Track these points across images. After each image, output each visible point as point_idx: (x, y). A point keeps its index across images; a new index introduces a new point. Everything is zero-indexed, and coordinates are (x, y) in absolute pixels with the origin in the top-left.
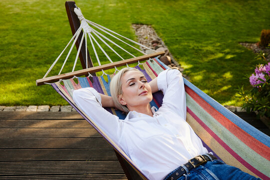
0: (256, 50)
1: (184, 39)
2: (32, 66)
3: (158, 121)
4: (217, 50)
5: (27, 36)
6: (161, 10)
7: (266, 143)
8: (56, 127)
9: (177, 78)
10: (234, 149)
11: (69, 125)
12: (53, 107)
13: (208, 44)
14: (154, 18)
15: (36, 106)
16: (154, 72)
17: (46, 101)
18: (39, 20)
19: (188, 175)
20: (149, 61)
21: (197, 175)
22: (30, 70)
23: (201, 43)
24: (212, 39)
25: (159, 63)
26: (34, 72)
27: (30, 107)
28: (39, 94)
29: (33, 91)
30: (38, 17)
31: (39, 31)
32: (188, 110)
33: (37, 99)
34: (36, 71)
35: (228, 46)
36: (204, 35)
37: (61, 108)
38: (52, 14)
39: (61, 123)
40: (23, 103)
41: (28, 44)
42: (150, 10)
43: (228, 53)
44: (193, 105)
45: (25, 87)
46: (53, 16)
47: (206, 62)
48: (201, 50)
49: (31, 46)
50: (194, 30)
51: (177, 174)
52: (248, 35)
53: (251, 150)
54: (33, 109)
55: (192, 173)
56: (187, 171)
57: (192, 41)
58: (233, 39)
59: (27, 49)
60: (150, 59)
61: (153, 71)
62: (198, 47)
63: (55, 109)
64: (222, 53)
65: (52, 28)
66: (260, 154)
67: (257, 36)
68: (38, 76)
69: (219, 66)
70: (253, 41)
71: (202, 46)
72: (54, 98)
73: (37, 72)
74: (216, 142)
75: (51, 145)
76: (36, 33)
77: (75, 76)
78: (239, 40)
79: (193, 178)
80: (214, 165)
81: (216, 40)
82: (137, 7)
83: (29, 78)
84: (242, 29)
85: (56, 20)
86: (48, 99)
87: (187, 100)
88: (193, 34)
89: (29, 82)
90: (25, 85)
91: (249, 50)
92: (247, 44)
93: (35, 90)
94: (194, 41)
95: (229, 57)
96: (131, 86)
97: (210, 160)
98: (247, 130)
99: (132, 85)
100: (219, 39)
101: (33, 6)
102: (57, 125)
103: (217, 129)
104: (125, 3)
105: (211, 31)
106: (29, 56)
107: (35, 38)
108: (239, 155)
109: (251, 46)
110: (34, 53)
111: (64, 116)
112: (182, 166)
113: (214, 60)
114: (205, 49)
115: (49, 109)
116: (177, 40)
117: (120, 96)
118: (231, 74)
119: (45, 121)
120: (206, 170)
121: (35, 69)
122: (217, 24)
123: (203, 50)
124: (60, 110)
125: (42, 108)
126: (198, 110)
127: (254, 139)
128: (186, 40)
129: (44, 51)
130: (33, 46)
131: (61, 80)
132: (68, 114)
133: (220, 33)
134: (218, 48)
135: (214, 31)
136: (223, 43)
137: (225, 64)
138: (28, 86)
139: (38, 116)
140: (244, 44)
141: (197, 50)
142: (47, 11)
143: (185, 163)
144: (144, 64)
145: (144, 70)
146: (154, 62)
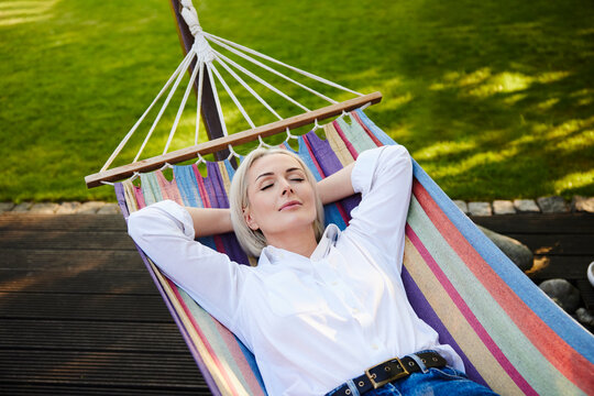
16: (348, 145)
20: (340, 119)
25: (362, 123)
60: (344, 113)
61: (346, 143)
77: (167, 164)
96: (263, 189)
97: (419, 371)
98: (526, 298)
99: (267, 187)
103: (465, 286)
112: (350, 382)
117: (247, 211)
126: (431, 238)
131: (136, 174)
143: (356, 377)
144: (328, 128)
145: (326, 141)
146: (353, 120)
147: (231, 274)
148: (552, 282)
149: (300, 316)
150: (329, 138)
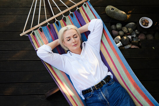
19: (93, 93)
20: (83, 6)
21: (97, 94)
60: (84, 3)
77: (40, 27)
96: (68, 41)
120: (101, 92)
144: (80, 9)
145: (80, 13)
146: (87, 6)
147: (62, 60)
148: (131, 23)
149: (80, 74)
150: (81, 12)
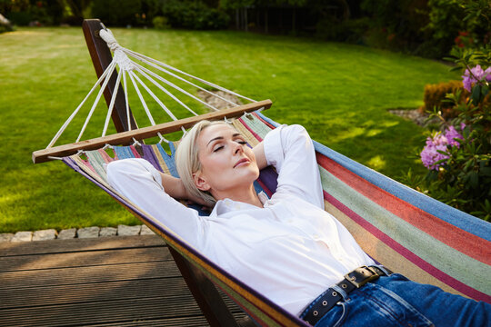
0: (419, 119)
1: (292, 110)
2: (20, 165)
3: (274, 214)
4: (351, 123)
5: (9, 118)
6: (246, 66)
7: (486, 235)
8: (70, 266)
9: (300, 139)
10: (423, 256)
11: (95, 260)
12: (63, 231)
13: (334, 116)
14: (235, 80)
15: (30, 233)
17: (49, 222)
18: (28, 93)
19: (348, 302)
20: (244, 117)
21: (364, 300)
22: (15, 173)
23: (323, 113)
24: (340, 106)
25: (262, 120)
26: (24, 176)
27: (18, 234)
28: (34, 212)
29: (24, 208)
30: (27, 88)
31: (31, 110)
32: (326, 197)
33: (31, 221)
34: (27, 174)
35: (369, 116)
36: (326, 102)
37: (79, 232)
38: (53, 82)
39: (81, 257)
40: (5, 229)
41: (11, 131)
42: (227, 67)
43: (371, 128)
44: (335, 186)
45: (7, 202)
46: (54, 85)
47: (334, 143)
48: (323, 125)
49: (16, 135)
50: (307, 95)
51: (325, 303)
52: (400, 98)
53: (457, 253)
54: (24, 237)
55: (355, 298)
56: (344, 295)
57: (307, 112)
58: (376, 106)
59: (9, 139)
60: (246, 113)
61: (254, 134)
62: (318, 120)
63: (67, 234)
64: (362, 127)
65: (53, 104)
66: (476, 258)
67: (416, 98)
68: (31, 182)
69: (359, 148)
70: (412, 106)
71: (324, 119)
72: (64, 218)
73: (29, 176)
74: (388, 248)
75: (64, 299)
76: (25, 112)
77: (107, 145)
78: (387, 106)
79: (358, 307)
80: (394, 282)
81: (347, 107)
82: (204, 64)
83: (14, 187)
84: (389, 89)
85: (61, 92)
86: (53, 219)
87: (323, 179)
88: (306, 100)
89: (15, 192)
90: (8, 198)
91: (407, 120)
92: (402, 112)
93: (27, 206)
94: (309, 112)
95: (373, 133)
96: (216, 151)
97: (384, 275)
98: (445, 217)
99: (219, 149)
100: (353, 106)
101: (16, 71)
102: (72, 261)
103: (386, 223)
104: (182, 59)
105: (336, 95)
106: (13, 151)
107: (23, 120)
108: (435, 265)
109: (408, 114)
110: (21, 146)
111: (84, 246)
112: (333, 286)
113: (349, 139)
114: (331, 123)
115: (56, 237)
116: (279, 111)
117: (197, 174)
118: (383, 159)
119: (50, 256)
120: (382, 289)
121: (25, 172)
122: (345, 84)
123: (327, 125)
124: (76, 236)
125: (42, 235)
126: (345, 194)
127: (460, 232)
128: (295, 110)
129: (41, 141)
130: (21, 134)
131: (80, 151)
132: (93, 242)
133: (352, 97)
134: (353, 120)
135: (342, 95)
136: (360, 111)
137: (369, 145)
138: (12, 200)
139: (35, 248)
140: (397, 111)
141: (316, 125)
142: (43, 77)
143: (338, 282)
144: (236, 123)
146: (254, 118)
